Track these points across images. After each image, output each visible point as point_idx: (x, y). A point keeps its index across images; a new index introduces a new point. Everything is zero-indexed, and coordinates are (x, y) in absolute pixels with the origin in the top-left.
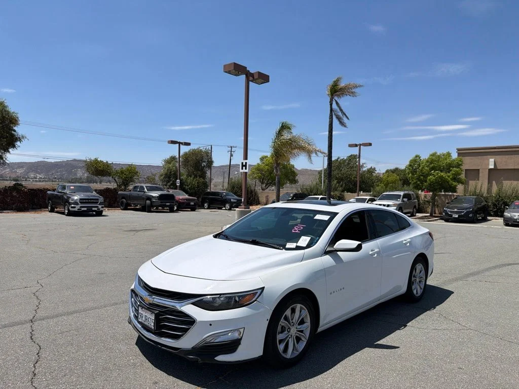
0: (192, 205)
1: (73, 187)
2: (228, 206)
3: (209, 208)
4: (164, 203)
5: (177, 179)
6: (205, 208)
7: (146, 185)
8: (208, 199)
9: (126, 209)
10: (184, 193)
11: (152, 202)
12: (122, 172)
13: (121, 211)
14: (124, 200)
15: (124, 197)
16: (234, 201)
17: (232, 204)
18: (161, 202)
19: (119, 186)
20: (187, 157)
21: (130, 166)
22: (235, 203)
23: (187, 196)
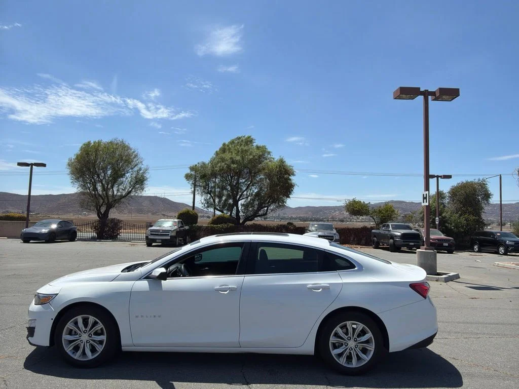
0: (446, 246)
1: (316, 225)
2: (502, 250)
3: (480, 251)
4: (408, 243)
5: (436, 217)
6: (474, 252)
7: (392, 224)
8: (478, 240)
9: (377, 247)
10: (440, 232)
11: (395, 241)
12: (380, 211)
13: (373, 249)
14: (375, 238)
15: (375, 235)
16: (510, 243)
17: (508, 247)
18: (403, 242)
19: (378, 225)
20: (454, 192)
21: (386, 204)
22: (511, 246)
23: (443, 236)
